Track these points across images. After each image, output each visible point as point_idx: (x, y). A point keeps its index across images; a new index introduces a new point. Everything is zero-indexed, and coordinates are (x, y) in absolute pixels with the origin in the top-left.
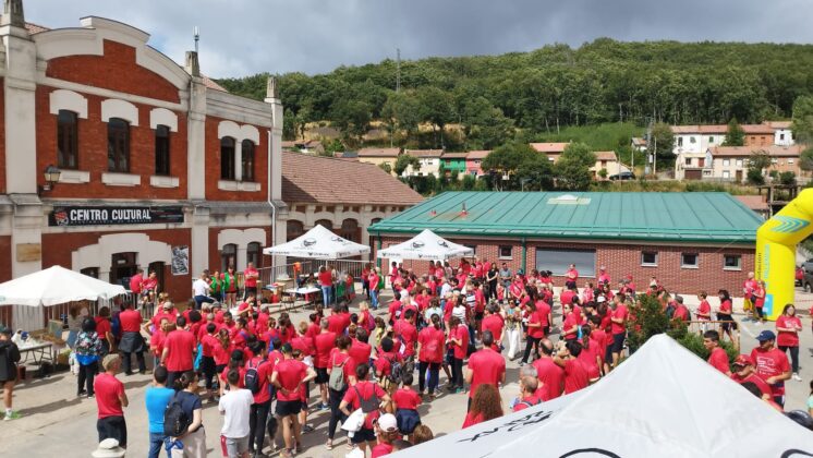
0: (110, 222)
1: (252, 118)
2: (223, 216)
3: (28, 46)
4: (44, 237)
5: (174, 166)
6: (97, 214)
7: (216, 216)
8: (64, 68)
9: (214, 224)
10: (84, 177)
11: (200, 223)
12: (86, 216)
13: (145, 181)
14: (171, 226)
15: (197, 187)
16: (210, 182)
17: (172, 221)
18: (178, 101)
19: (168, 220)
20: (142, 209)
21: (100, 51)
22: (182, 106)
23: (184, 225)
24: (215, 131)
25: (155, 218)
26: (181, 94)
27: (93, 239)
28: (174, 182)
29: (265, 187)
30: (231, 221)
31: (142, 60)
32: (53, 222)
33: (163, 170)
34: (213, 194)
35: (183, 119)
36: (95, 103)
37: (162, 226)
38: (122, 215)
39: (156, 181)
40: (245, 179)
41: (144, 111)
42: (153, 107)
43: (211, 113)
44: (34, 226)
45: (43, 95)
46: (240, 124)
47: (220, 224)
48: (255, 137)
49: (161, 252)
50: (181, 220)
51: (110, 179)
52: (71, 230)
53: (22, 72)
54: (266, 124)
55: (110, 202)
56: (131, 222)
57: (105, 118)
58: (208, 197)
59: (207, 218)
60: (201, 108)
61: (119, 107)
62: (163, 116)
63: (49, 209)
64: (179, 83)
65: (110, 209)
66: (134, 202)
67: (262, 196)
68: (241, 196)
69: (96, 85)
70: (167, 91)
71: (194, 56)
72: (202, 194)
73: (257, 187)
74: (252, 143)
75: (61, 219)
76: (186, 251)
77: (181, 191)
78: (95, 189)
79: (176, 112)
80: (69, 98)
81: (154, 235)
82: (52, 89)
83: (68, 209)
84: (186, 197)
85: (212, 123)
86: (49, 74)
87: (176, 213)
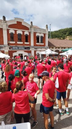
0: (18, 49)
1: (42, 32)
2: (37, 49)
3: (6, 23)
4: (9, 51)
5: (28, 41)
6: (16, 48)
7: (36, 49)
8: (11, 26)
9: (35, 50)
10: (14, 42)
11: (32, 50)
12: (15, 48)
13: (24, 43)
14: (28, 50)
15: (32, 44)
16: (35, 43)
17: (28, 49)
18: (29, 30)
19: (27, 49)
20: (23, 47)
21: (16, 23)
22: (30, 31)
23: (30, 50)
24: (36, 35)
25: (25, 49)
26: (29, 29)
27: (16, 51)
28: (28, 43)
29: (45, 44)
30: (38, 50)
31: (23, 24)
32: (10, 49)
33: (27, 41)
34: (35, 45)
35: (30, 33)
36: (16, 31)
37: (26, 50)
38: (20, 48)
39: (26, 43)
40: (41, 43)
41: (23, 32)
42: (25, 31)
43: (35, 32)
44: (7, 49)
45: (8, 30)
46: (40, 33)
47: (36, 50)
48: (43, 35)
49: (27, 54)
51: (18, 43)
52: (12, 50)
53: (5, 28)
54: (45, 33)
56: (21, 49)
57: (17, 33)
58: (34, 46)
59: (34, 49)
60: (33, 31)
61: (19, 32)
62: (26, 33)
63: (9, 47)
64: (29, 27)
65: (18, 47)
66: (22, 46)
67: (44, 45)
68: (40, 45)
69: (16, 28)
70: (27, 29)
71: (32, 22)
72: (33, 45)
73: (43, 44)
74: (42, 36)
75: (11, 48)
76: (30, 54)
77: (30, 45)
78: (16, 44)
79: (29, 32)
80: (12, 31)
81: (25, 51)
82: (9, 30)
83: (12, 47)
85: (35, 33)
86: (9, 27)
87: (29, 48)
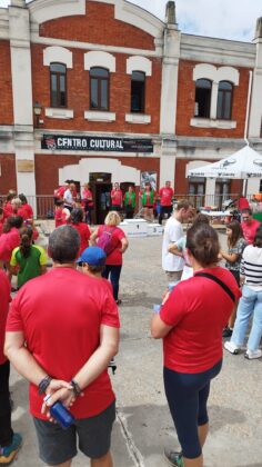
0: (88, 148)
1: (231, 60)
2: (192, 149)
3: (24, 13)
4: (36, 156)
5: (147, 106)
6: (78, 142)
7: (185, 149)
8: (53, 28)
9: (181, 155)
10: (69, 114)
11: (164, 154)
12: (70, 142)
13: (120, 117)
14: (141, 155)
15: (168, 122)
16: (182, 118)
17: (141, 151)
18: (153, 48)
19: (139, 150)
20: (115, 139)
21: (81, 11)
22: (157, 53)
23: (152, 155)
24: (190, 73)
25: (127, 148)
26: (156, 42)
27: (75, 160)
28: (146, 119)
29: (241, 125)
30: (199, 154)
31: (120, 14)
32: (44, 146)
33: (138, 108)
34: (183, 128)
35: (157, 64)
36: (78, 55)
37: (133, 154)
38: (98, 144)
39: (130, 118)
40: (221, 117)
41: (121, 59)
42: (129, 56)
43: (186, 55)
44: (29, 147)
45: (37, 51)
46: (218, 66)
47: (189, 155)
48: (234, 77)
49: (131, 175)
50: (151, 150)
51: (90, 115)
52: (57, 152)
53: (19, 34)
54: (246, 63)
55: (88, 133)
56: (106, 149)
57: (87, 67)
58: (178, 132)
59: (174, 150)
60: (173, 52)
61: (100, 57)
62: (138, 63)
63: (39, 135)
64: (154, 32)
65: (88, 139)
66: (110, 134)
67: (238, 133)
68: (214, 132)
69: (80, 40)
70: (142, 40)
71: (171, 6)
72: (172, 130)
73: (233, 125)
74: (232, 84)
75: (50, 143)
76: (154, 176)
77: (154, 127)
78: (78, 122)
79: (151, 58)
80: (58, 53)
81: (125, 161)
82: (45, 46)
83: (56, 137)
84: (158, 132)
85: (186, 66)
86: (41, 35)
87: (147, 145)
